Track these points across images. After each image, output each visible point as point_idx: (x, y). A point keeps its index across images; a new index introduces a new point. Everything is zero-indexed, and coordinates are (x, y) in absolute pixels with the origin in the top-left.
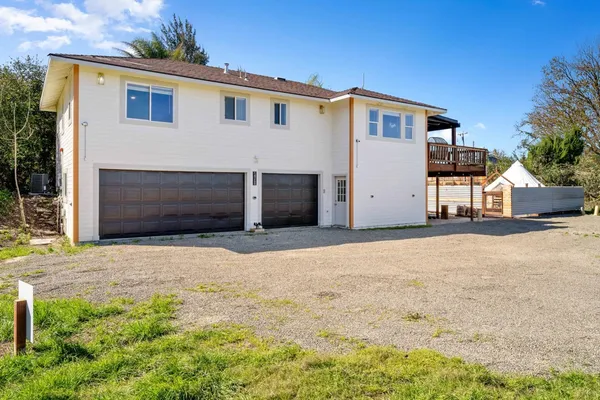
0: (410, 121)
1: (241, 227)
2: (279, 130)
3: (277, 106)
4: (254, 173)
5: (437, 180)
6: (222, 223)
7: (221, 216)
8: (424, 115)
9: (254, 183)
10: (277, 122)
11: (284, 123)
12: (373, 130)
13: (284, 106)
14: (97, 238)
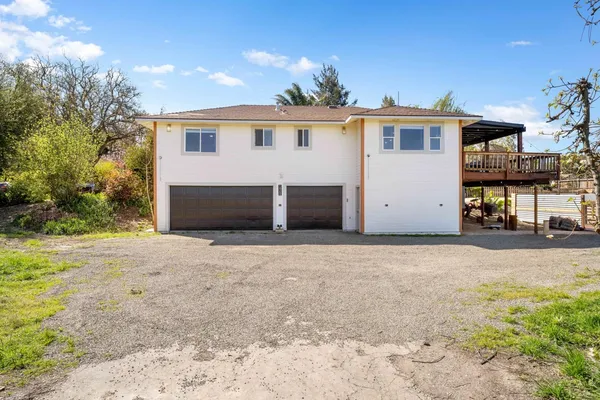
0: (436, 131)
1: (269, 227)
2: (303, 151)
3: (300, 132)
4: (280, 186)
5: (506, 190)
6: (253, 223)
7: (253, 219)
8: (458, 125)
9: (280, 194)
10: (300, 144)
11: (307, 145)
12: (388, 145)
13: (306, 131)
14: (168, 229)
